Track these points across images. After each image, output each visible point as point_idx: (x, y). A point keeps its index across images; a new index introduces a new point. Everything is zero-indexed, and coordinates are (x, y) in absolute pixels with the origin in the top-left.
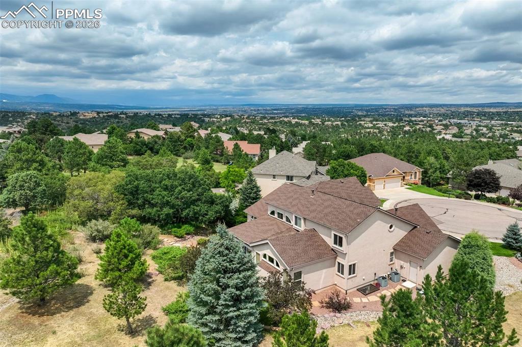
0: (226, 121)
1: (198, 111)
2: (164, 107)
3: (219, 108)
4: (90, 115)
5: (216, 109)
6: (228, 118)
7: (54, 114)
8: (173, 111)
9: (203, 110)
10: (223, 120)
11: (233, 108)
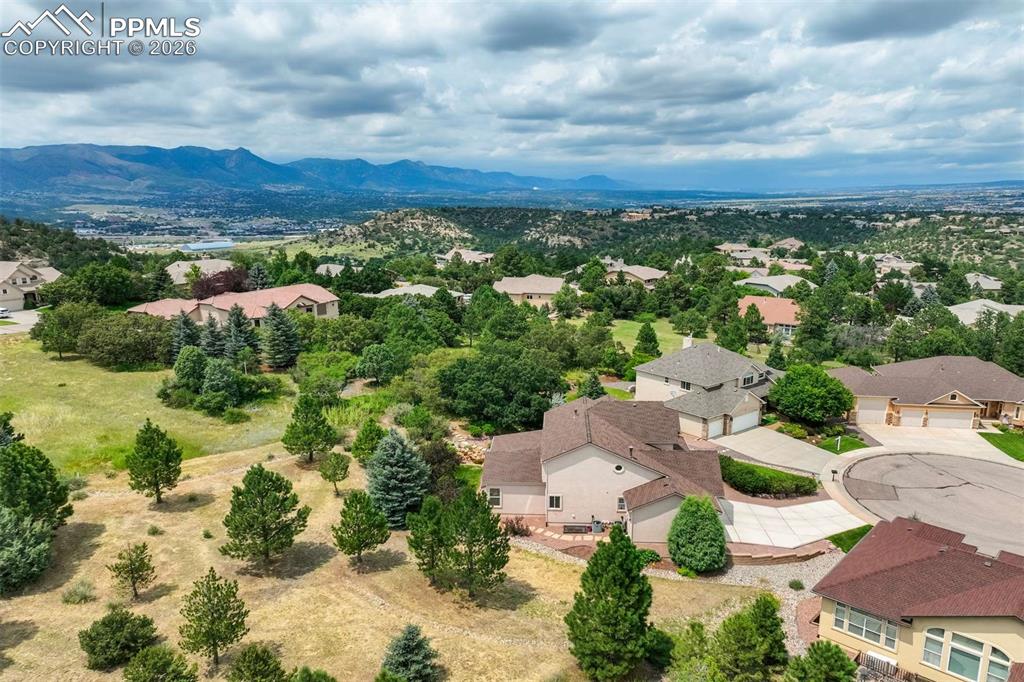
0: (906, 226)
1: (864, 200)
2: (794, 192)
3: (918, 192)
4: (639, 215)
5: (910, 196)
6: (914, 221)
7: (589, 213)
8: (808, 201)
9: (876, 199)
10: (900, 224)
11: (954, 194)
